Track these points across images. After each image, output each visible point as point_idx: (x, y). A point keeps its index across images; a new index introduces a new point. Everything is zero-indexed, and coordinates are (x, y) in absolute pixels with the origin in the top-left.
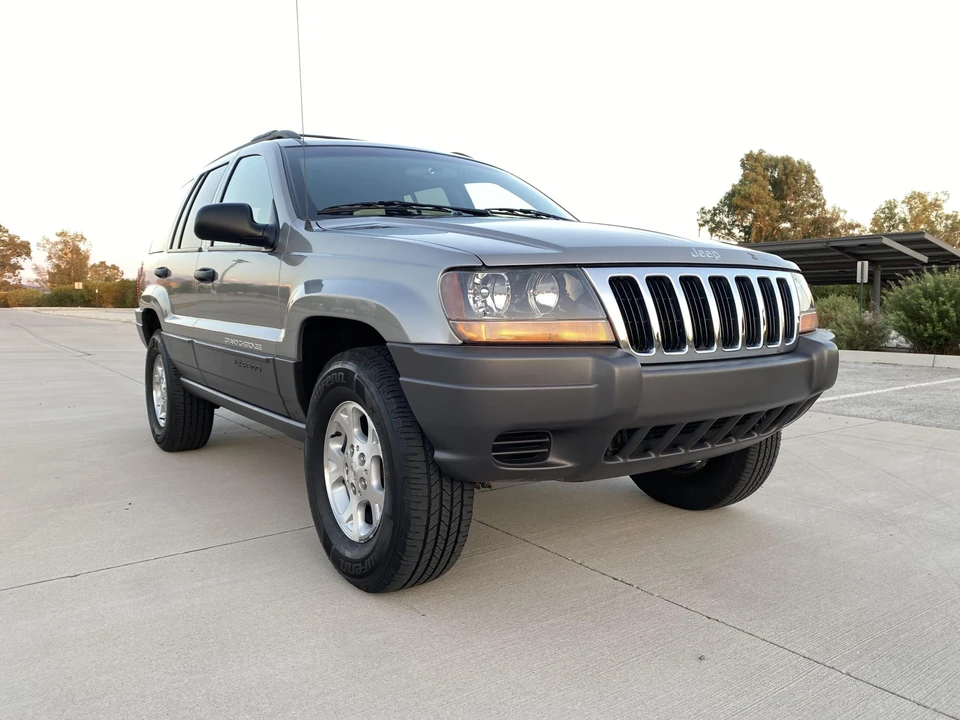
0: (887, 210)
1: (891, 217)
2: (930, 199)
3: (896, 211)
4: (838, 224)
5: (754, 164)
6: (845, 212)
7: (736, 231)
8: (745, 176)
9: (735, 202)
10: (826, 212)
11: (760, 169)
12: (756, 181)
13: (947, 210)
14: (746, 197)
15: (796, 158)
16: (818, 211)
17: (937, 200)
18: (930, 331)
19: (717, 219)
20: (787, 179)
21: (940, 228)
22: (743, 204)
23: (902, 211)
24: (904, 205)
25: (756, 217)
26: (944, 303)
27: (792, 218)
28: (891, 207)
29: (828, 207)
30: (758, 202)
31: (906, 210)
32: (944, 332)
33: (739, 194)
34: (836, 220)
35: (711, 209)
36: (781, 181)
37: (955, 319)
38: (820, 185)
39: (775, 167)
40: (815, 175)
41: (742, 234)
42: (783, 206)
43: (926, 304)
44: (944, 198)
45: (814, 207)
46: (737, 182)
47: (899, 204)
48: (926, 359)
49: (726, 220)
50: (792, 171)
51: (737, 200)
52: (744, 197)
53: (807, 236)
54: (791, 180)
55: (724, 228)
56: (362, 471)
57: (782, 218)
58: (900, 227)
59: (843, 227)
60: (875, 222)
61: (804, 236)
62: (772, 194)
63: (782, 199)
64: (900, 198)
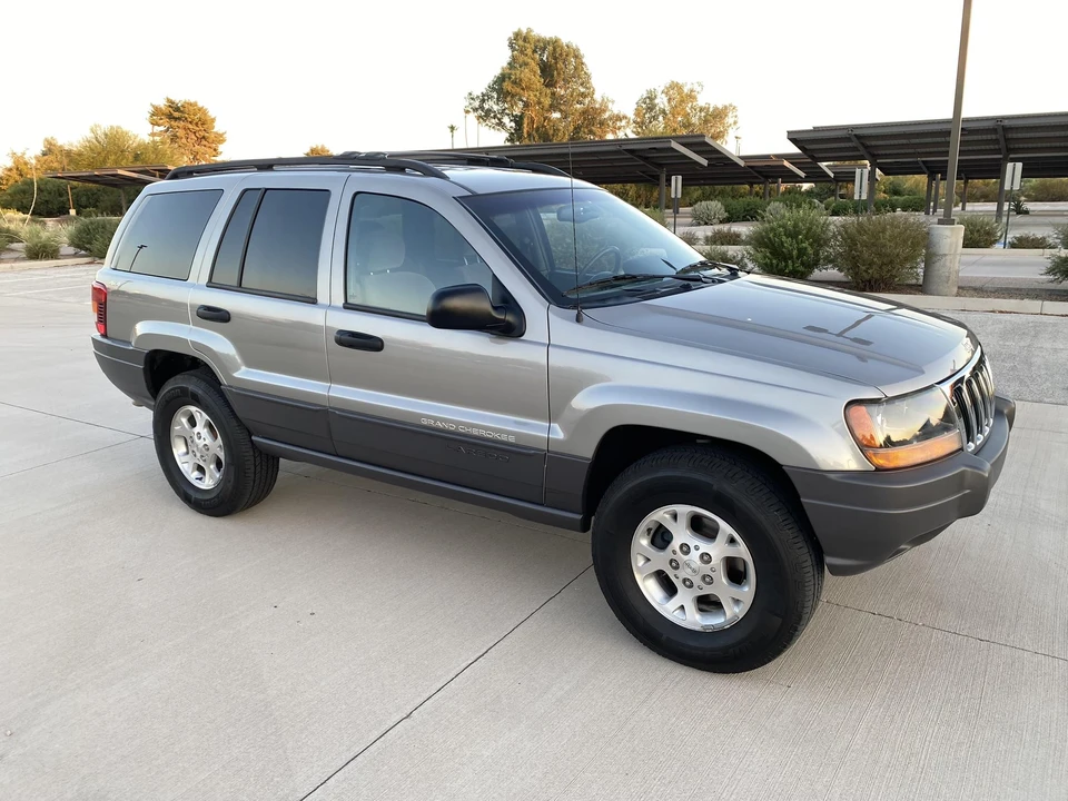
0: (648, 101)
1: (651, 108)
2: (686, 90)
3: (656, 101)
4: (606, 115)
5: (520, 42)
6: (613, 102)
7: (506, 120)
8: (514, 59)
9: (504, 87)
10: (595, 101)
11: (529, 51)
12: (526, 64)
13: (701, 101)
14: (516, 83)
15: (564, 40)
16: (587, 101)
17: (692, 91)
19: (486, 107)
20: (556, 63)
21: (695, 120)
22: (514, 91)
23: (662, 102)
24: (664, 95)
25: (526, 105)
26: (802, 241)
27: (563, 107)
28: (651, 98)
29: (598, 97)
30: (528, 88)
31: (665, 99)
32: (801, 268)
33: (510, 78)
34: (604, 111)
35: (480, 94)
36: (551, 66)
37: (812, 256)
38: (588, 72)
39: (544, 49)
40: (584, 60)
41: (513, 124)
42: (553, 94)
44: (699, 89)
45: (583, 95)
46: (505, 65)
47: (659, 94)
49: (495, 108)
50: (561, 55)
51: (507, 85)
52: (514, 83)
53: (577, 129)
54: (560, 65)
55: (495, 117)
56: (706, 569)
57: (553, 108)
58: (661, 118)
59: (611, 119)
60: (637, 113)
61: (575, 128)
62: (542, 81)
63: (552, 86)
64: (660, 88)
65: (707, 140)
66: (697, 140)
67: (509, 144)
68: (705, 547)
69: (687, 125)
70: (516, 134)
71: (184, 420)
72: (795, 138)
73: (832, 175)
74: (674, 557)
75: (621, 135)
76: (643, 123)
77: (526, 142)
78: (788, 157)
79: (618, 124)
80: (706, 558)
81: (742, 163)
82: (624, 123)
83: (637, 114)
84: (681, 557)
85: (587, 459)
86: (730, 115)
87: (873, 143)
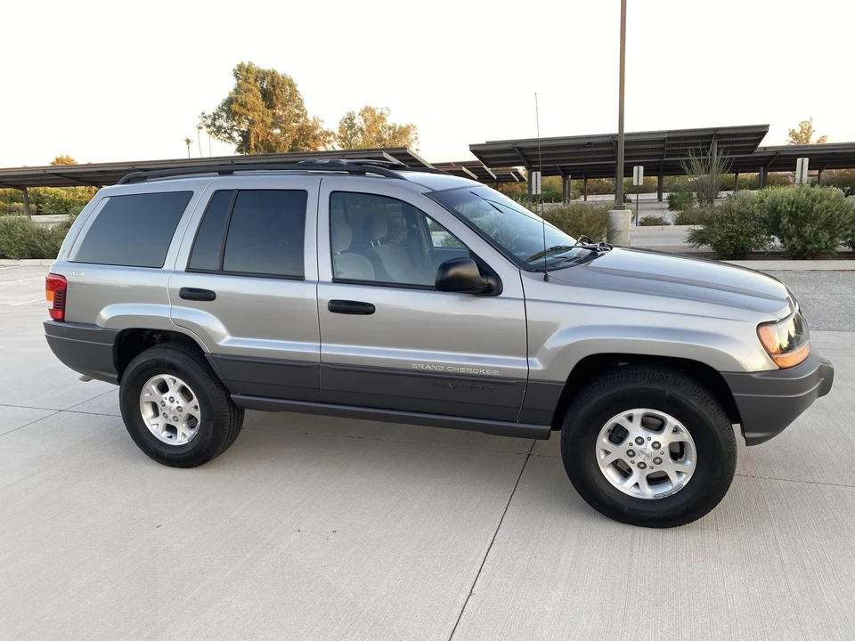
0: (348, 121)
1: (351, 127)
2: (377, 113)
3: (355, 121)
4: (318, 132)
5: (243, 72)
6: (323, 122)
7: (235, 135)
8: (239, 85)
9: (232, 108)
10: (308, 121)
11: (252, 80)
12: (250, 90)
13: (390, 122)
14: (243, 105)
15: (280, 72)
16: (301, 120)
17: (382, 114)
19: (217, 123)
20: (274, 90)
21: (385, 136)
22: (241, 112)
23: (359, 121)
24: (360, 117)
25: (252, 123)
27: (283, 125)
28: (350, 118)
29: (310, 117)
30: (253, 110)
31: (362, 120)
33: (237, 101)
34: (316, 128)
35: (211, 114)
36: (270, 92)
38: (301, 98)
39: (263, 79)
40: (297, 88)
41: (240, 138)
42: (274, 114)
44: (385, 112)
45: (298, 115)
46: (232, 90)
47: (357, 115)
49: (225, 125)
50: (278, 83)
51: (235, 107)
52: (241, 105)
53: (295, 142)
54: (278, 92)
55: (225, 132)
56: (657, 453)
57: (274, 125)
58: (359, 135)
59: (322, 135)
61: (293, 142)
62: (264, 104)
63: (272, 108)
64: (357, 111)
65: (408, 152)
66: (401, 151)
67: (238, 154)
68: (655, 437)
69: (380, 140)
70: (244, 144)
71: (154, 388)
72: (475, 149)
73: (495, 177)
74: (631, 448)
75: (329, 148)
76: (346, 138)
77: (253, 152)
78: (466, 164)
79: (328, 138)
80: (656, 445)
82: (332, 138)
83: (341, 131)
84: (636, 447)
85: (563, 383)
86: (412, 132)
87: (529, 153)
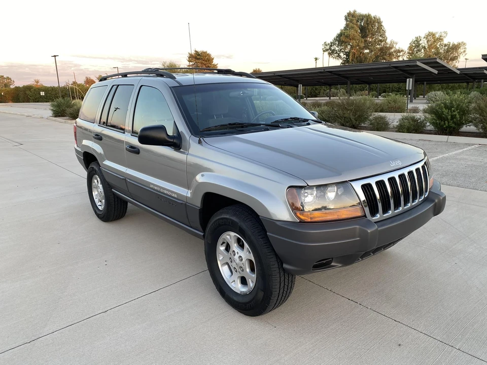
0: (416, 42)
1: (418, 45)
2: (437, 36)
3: (421, 42)
4: (392, 50)
5: (351, 17)
7: (342, 54)
8: (347, 25)
9: (342, 39)
10: (387, 44)
11: (355, 21)
12: (353, 28)
13: (446, 41)
14: (347, 37)
15: (373, 15)
16: (383, 44)
17: (441, 36)
18: (447, 125)
19: (332, 48)
20: (368, 26)
21: (441, 51)
22: (346, 40)
23: (424, 42)
24: (425, 39)
25: (352, 47)
26: (454, 111)
27: (370, 47)
28: (418, 41)
29: (388, 41)
30: (353, 39)
31: (426, 42)
32: (453, 125)
33: (344, 35)
34: (392, 48)
35: (330, 43)
36: (365, 28)
37: (459, 119)
38: (384, 30)
39: (362, 20)
40: (382, 24)
41: (345, 56)
42: (366, 41)
43: (445, 111)
44: (443, 34)
45: (381, 41)
46: (343, 28)
47: (422, 38)
48: (444, 138)
49: (337, 49)
50: (371, 22)
51: (342, 38)
53: (377, 57)
54: (370, 27)
55: (336, 53)
56: (241, 264)
57: (366, 48)
58: (423, 51)
59: (395, 52)
60: (410, 48)
62: (360, 35)
63: (365, 37)
64: (423, 35)
65: (438, 60)
66: (432, 61)
67: (342, 65)
68: (240, 253)
70: (346, 61)
71: (96, 181)
72: (486, 58)
74: (231, 256)
75: (401, 59)
76: (413, 53)
77: (351, 64)
79: (399, 54)
80: (241, 258)
81: (458, 72)
82: (401, 54)
85: (199, 207)
86: (462, 47)
